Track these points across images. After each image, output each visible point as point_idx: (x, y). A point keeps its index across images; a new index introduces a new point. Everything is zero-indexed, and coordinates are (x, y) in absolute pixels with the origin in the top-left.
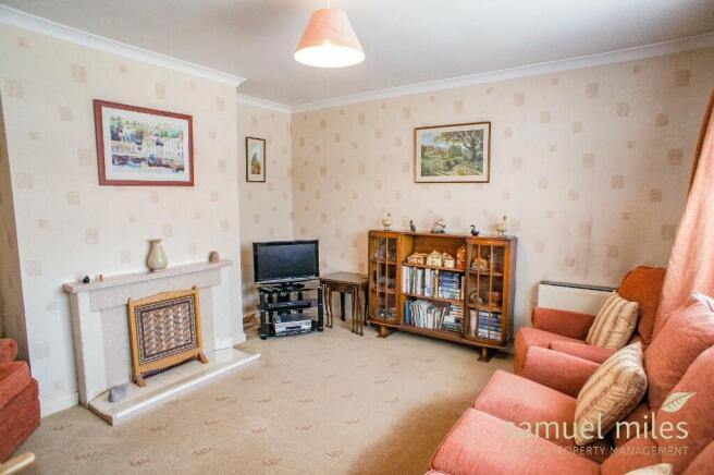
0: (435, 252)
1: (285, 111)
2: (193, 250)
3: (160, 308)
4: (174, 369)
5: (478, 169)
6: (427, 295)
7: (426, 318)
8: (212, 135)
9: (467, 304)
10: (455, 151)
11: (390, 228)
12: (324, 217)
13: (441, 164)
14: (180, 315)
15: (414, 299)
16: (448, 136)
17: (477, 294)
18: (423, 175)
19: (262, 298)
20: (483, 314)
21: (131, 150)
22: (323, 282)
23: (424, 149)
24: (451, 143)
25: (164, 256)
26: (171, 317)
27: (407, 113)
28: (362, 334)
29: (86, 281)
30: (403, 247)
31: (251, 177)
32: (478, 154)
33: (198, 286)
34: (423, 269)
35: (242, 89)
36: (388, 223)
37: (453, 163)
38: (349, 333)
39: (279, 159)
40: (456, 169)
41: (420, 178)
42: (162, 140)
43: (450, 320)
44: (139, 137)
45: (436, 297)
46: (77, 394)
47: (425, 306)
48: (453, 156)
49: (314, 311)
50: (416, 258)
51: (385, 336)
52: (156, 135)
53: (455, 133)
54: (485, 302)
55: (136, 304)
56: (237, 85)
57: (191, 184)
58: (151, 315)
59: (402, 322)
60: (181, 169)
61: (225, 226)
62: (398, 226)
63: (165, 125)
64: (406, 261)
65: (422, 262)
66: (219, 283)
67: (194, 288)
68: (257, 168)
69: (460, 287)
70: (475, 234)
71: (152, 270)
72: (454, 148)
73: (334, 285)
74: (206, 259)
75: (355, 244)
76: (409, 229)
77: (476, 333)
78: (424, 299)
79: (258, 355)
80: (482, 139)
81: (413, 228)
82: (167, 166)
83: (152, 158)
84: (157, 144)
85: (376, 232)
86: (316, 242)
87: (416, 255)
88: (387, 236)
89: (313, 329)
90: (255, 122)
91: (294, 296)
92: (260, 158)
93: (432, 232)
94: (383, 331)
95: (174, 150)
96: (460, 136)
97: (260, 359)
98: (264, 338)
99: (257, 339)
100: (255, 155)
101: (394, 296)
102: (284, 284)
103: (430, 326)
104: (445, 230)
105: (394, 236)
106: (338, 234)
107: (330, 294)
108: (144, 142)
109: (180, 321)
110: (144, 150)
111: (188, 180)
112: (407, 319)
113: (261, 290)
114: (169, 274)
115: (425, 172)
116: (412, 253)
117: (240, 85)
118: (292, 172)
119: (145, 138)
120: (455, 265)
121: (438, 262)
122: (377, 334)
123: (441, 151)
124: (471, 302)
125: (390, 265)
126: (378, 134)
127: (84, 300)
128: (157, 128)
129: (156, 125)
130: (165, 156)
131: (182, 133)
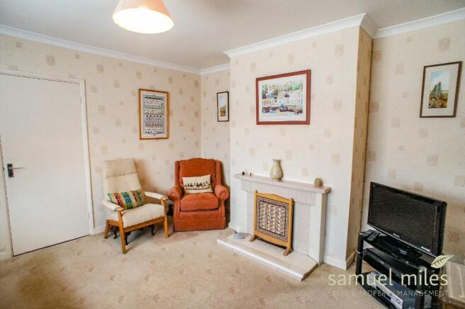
2: (305, 173)
21: (272, 103)
26: (274, 212)
29: (243, 174)
42: (288, 93)
44: (276, 94)
52: (285, 90)
55: (258, 195)
57: (307, 122)
58: (265, 205)
60: (301, 112)
63: (291, 82)
66: (315, 204)
67: (290, 199)
68: (439, 101)
82: (291, 111)
83: (282, 106)
84: (286, 96)
90: (446, 44)
92: (449, 87)
95: (297, 99)
97: (302, 279)
108: (278, 97)
109: (279, 217)
110: (278, 102)
111: (305, 120)
119: (279, 94)
128: (285, 86)
129: (285, 84)
130: (291, 104)
131: (302, 85)
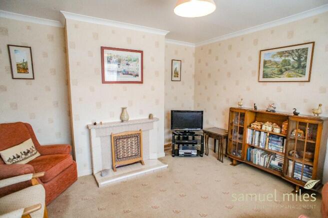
0: (268, 123)
1: (192, 46)
2: (141, 112)
3: (124, 138)
4: (130, 166)
5: (302, 74)
6: (261, 146)
7: (260, 160)
8: (153, 60)
9: (287, 156)
10: (286, 63)
11: (242, 106)
12: (208, 99)
13: (276, 70)
14: (133, 142)
15: (253, 147)
16: (281, 54)
17: (295, 151)
18: (264, 77)
19: (173, 137)
20: (299, 164)
21: (116, 68)
22: (205, 132)
23: (265, 62)
24: (283, 58)
25: (127, 115)
26: (129, 143)
27: (256, 42)
28: (222, 162)
29: (95, 124)
30: (249, 118)
31: (174, 79)
32: (302, 63)
33: (142, 130)
34: (260, 132)
35: (168, 36)
36: (241, 104)
37: (284, 70)
38: (216, 160)
39: (188, 70)
40: (286, 73)
41: (261, 79)
42: (129, 63)
43: (275, 163)
44: (119, 61)
45: (266, 149)
46: (91, 170)
47: (259, 153)
48: (284, 66)
49: (199, 146)
50: (256, 125)
51: (235, 165)
52: (127, 61)
53: (286, 51)
54: (301, 157)
55: (114, 136)
56: (165, 34)
57: (141, 82)
58: (121, 141)
59: (245, 159)
60: (137, 75)
61: (157, 102)
62: (247, 106)
63: (131, 56)
64: (250, 126)
65: (259, 127)
66: (153, 129)
67: (140, 130)
68: (177, 74)
69: (283, 145)
70: (296, 114)
71: (122, 121)
72: (285, 61)
73: (210, 135)
74: (148, 117)
75: (224, 114)
76: (254, 108)
77: (293, 175)
78: (259, 149)
79: (167, 165)
80: (307, 54)
81: (255, 108)
82: (131, 74)
83: (124, 71)
84: (127, 65)
85: (234, 109)
86: (202, 112)
87: (256, 123)
88: (240, 111)
89: (197, 155)
90: (176, 52)
91: (190, 137)
92: (178, 70)
93: (267, 111)
94: (234, 162)
95: (135, 67)
96: (290, 53)
97: (167, 167)
98: (173, 156)
99: (170, 157)
100: (176, 69)
101: (242, 144)
102: (185, 131)
103: (262, 164)
104: (276, 110)
105: (243, 112)
106: (215, 108)
107: (208, 139)
108: (121, 64)
109: (133, 145)
110: (121, 67)
111: (140, 80)
112: (248, 158)
113: (173, 133)
114: (129, 123)
115: (265, 76)
116: (254, 122)
117: (167, 35)
118: (195, 76)
119: (122, 62)
120: (281, 132)
121: (269, 129)
122: (231, 163)
123: (276, 63)
124: (289, 155)
125: (240, 127)
126: (239, 55)
127: (93, 132)
128: (127, 57)
129: (126, 56)
130: (130, 70)
131: (138, 59)
